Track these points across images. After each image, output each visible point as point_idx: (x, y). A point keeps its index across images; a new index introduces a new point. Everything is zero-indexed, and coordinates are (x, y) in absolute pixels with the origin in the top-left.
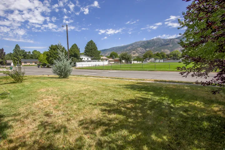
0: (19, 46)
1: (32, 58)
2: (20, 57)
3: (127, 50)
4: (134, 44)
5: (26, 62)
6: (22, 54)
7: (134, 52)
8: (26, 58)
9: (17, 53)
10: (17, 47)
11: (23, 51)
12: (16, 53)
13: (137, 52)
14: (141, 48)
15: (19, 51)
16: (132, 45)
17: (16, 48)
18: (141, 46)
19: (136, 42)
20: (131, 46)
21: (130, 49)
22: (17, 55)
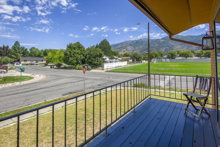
0: (19, 43)
1: (31, 56)
2: (19, 55)
3: (118, 49)
4: (124, 43)
5: (26, 60)
6: (22, 51)
7: (124, 50)
8: (25, 55)
9: (17, 50)
10: (17, 43)
11: (23, 48)
12: (15, 50)
13: (127, 50)
14: (130, 47)
15: (18, 48)
16: (122, 43)
17: (15, 45)
18: (130, 45)
19: (126, 41)
20: (121, 45)
21: (120, 48)
22: (16, 52)
